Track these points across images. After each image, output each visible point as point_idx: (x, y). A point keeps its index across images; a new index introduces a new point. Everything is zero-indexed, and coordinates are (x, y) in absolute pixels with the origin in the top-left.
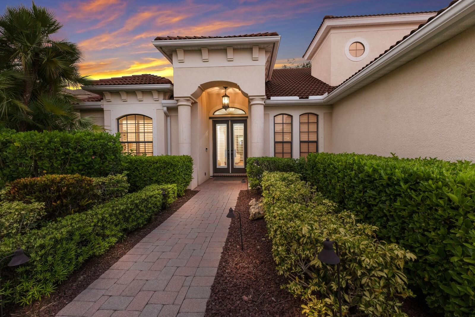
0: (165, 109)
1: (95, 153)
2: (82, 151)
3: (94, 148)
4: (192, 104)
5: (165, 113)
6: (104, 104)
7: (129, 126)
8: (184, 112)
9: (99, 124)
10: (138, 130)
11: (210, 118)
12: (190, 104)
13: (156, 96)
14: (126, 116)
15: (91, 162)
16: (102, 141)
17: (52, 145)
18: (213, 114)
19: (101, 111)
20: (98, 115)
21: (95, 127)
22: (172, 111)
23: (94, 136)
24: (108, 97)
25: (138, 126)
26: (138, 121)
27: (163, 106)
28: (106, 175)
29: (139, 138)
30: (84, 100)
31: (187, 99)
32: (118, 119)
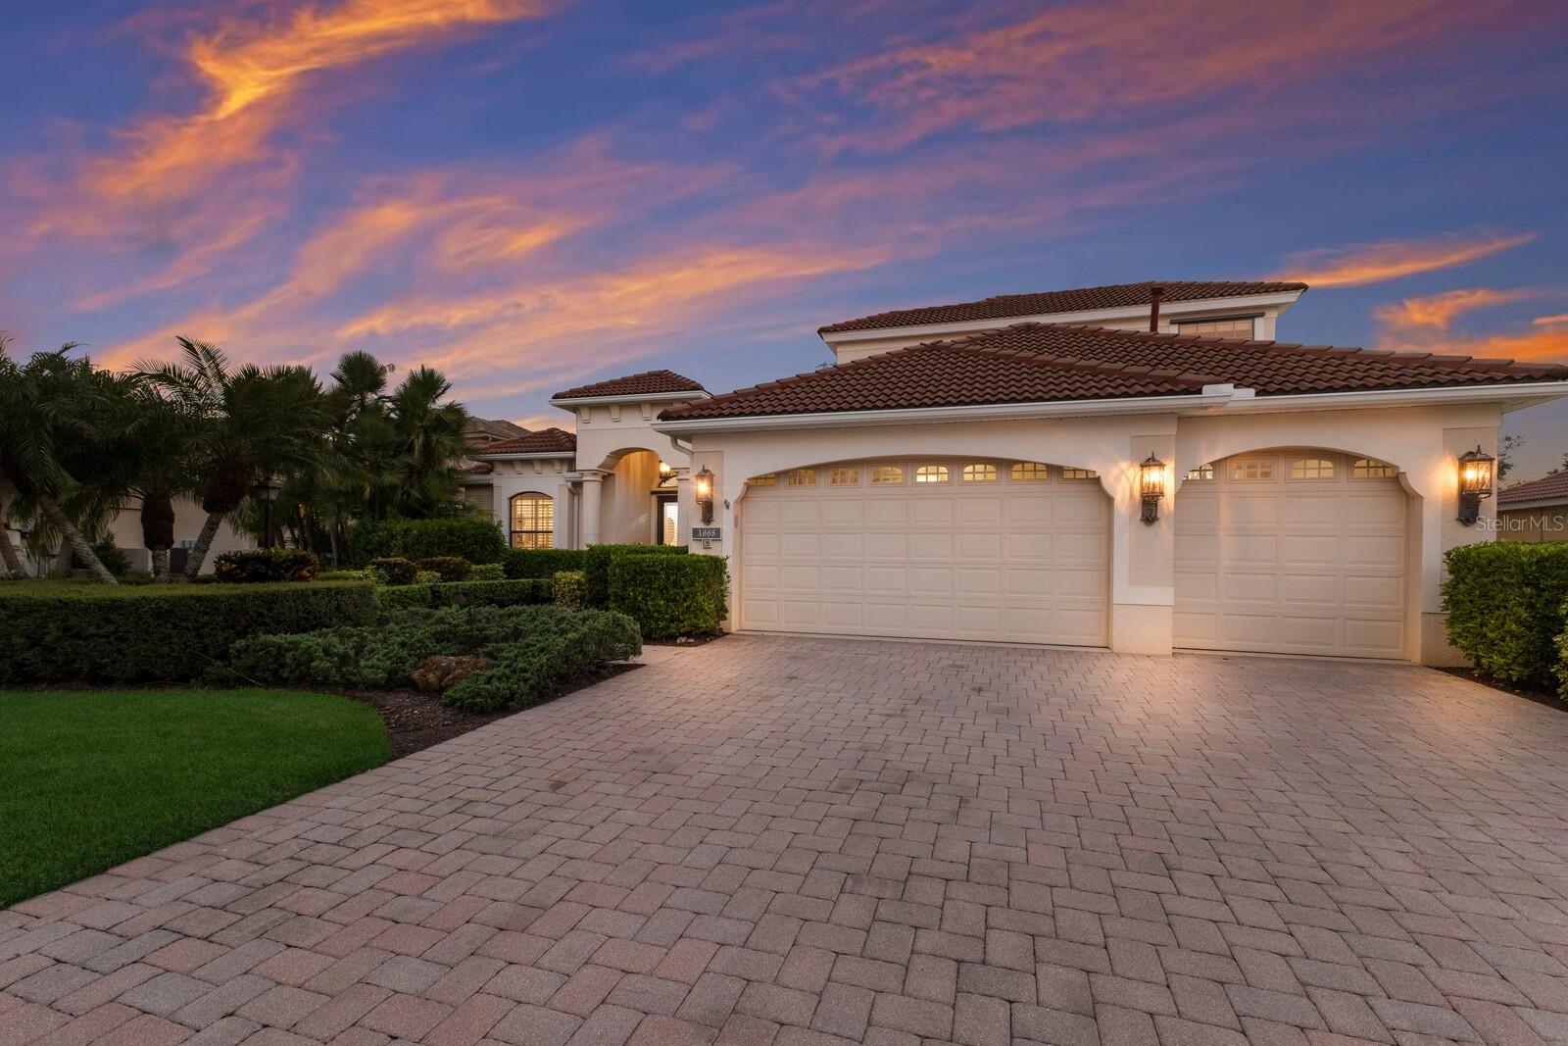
0: (570, 484)
1: (476, 543)
2: (464, 540)
3: (475, 536)
4: (604, 477)
5: (569, 490)
6: (494, 478)
7: (524, 507)
8: (591, 491)
9: (485, 507)
10: (536, 514)
11: (653, 493)
12: (600, 479)
13: (557, 467)
14: (521, 495)
15: (472, 551)
16: (482, 530)
17: (441, 533)
18: (659, 486)
19: (490, 486)
20: (485, 493)
21: (480, 512)
22: (577, 487)
23: (476, 524)
24: (499, 468)
25: (536, 508)
26: (536, 502)
27: (568, 481)
28: (484, 564)
29: (536, 526)
30: (469, 472)
31: (594, 473)
32: (511, 499)
